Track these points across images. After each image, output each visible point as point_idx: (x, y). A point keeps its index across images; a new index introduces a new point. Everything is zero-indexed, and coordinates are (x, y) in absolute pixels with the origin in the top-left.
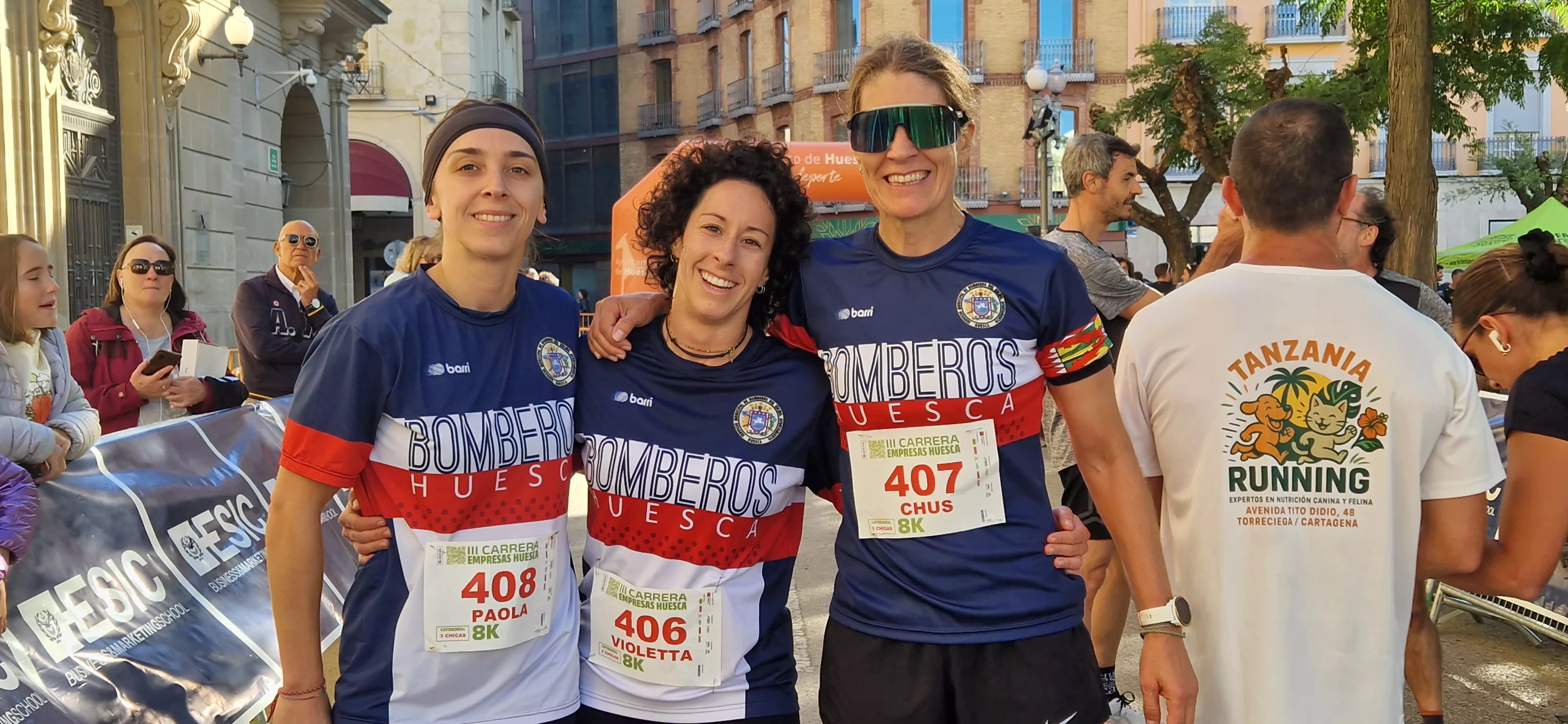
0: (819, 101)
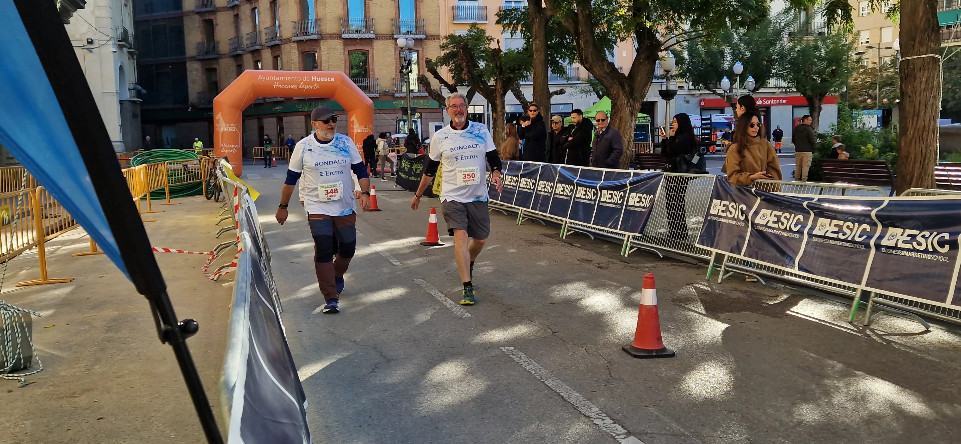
0: (296, 44)
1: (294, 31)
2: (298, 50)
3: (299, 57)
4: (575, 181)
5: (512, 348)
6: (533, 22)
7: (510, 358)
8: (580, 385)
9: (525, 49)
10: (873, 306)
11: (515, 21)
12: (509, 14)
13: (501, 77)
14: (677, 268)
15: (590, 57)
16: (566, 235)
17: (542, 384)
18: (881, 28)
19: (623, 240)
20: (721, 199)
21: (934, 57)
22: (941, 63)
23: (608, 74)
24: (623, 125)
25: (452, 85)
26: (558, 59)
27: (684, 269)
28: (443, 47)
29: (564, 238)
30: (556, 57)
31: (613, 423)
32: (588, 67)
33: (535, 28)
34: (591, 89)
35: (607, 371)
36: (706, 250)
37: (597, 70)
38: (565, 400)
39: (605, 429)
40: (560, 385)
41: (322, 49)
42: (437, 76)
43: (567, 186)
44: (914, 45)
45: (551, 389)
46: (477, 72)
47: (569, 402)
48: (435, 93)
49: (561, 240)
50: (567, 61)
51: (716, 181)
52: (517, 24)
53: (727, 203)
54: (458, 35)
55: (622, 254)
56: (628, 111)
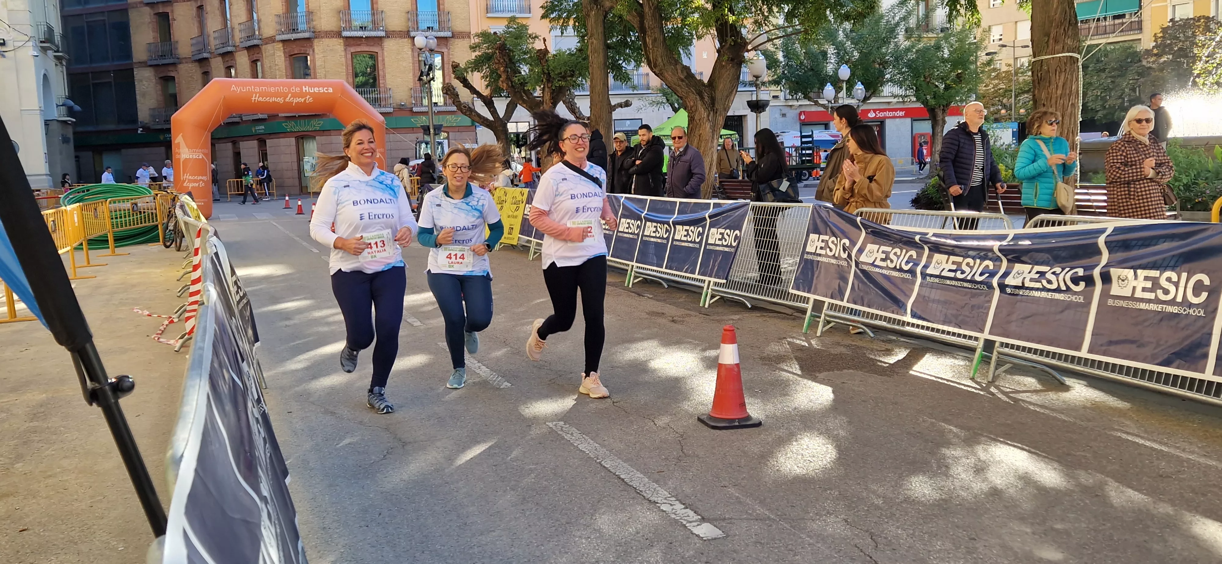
0: (280, 45)
1: (279, 27)
2: (284, 53)
3: (285, 61)
4: (643, 215)
5: (562, 423)
6: (589, 16)
7: (559, 435)
8: (645, 464)
9: (580, 50)
10: (998, 358)
11: (565, 14)
12: (557, 6)
13: (550, 85)
14: (768, 319)
15: (660, 60)
16: (633, 284)
17: (599, 465)
18: (1016, 22)
19: (703, 288)
20: (820, 234)
21: (1071, 57)
22: (1080, 64)
23: (682, 80)
24: (703, 144)
25: (487, 96)
26: (620, 62)
27: (777, 321)
28: (473, 48)
29: (630, 286)
30: (619, 60)
31: (684, 508)
32: (657, 72)
33: (591, 22)
34: (665, 101)
35: (679, 447)
36: (802, 296)
37: (668, 75)
38: (626, 483)
39: (673, 516)
40: (620, 466)
41: (316, 51)
42: (466, 84)
43: (633, 221)
44: (1047, 42)
45: (609, 471)
46: (519, 80)
47: (630, 486)
48: (465, 107)
49: (627, 289)
50: (633, 63)
51: (813, 211)
52: (568, 18)
53: (826, 238)
54: (492, 32)
55: (701, 305)
56: (709, 127)
